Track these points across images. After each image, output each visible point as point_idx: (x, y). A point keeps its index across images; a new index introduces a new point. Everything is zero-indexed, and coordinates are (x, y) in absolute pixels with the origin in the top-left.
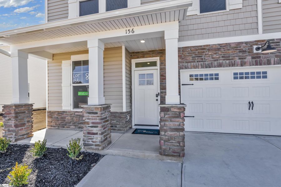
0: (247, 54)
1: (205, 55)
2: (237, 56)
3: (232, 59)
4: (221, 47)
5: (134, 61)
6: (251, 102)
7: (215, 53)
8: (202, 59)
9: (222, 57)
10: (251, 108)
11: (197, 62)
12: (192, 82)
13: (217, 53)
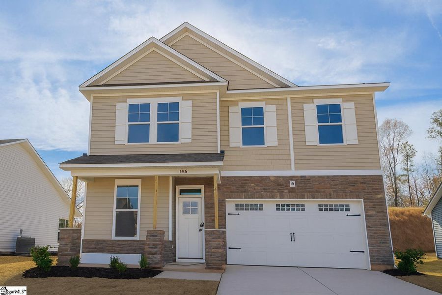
0: (284, 187)
1: (248, 186)
2: (275, 189)
3: (272, 192)
4: (262, 179)
5: (178, 188)
6: (292, 233)
7: (257, 185)
8: (245, 190)
9: (264, 189)
10: (293, 239)
11: (241, 192)
12: (237, 212)
13: (258, 185)
